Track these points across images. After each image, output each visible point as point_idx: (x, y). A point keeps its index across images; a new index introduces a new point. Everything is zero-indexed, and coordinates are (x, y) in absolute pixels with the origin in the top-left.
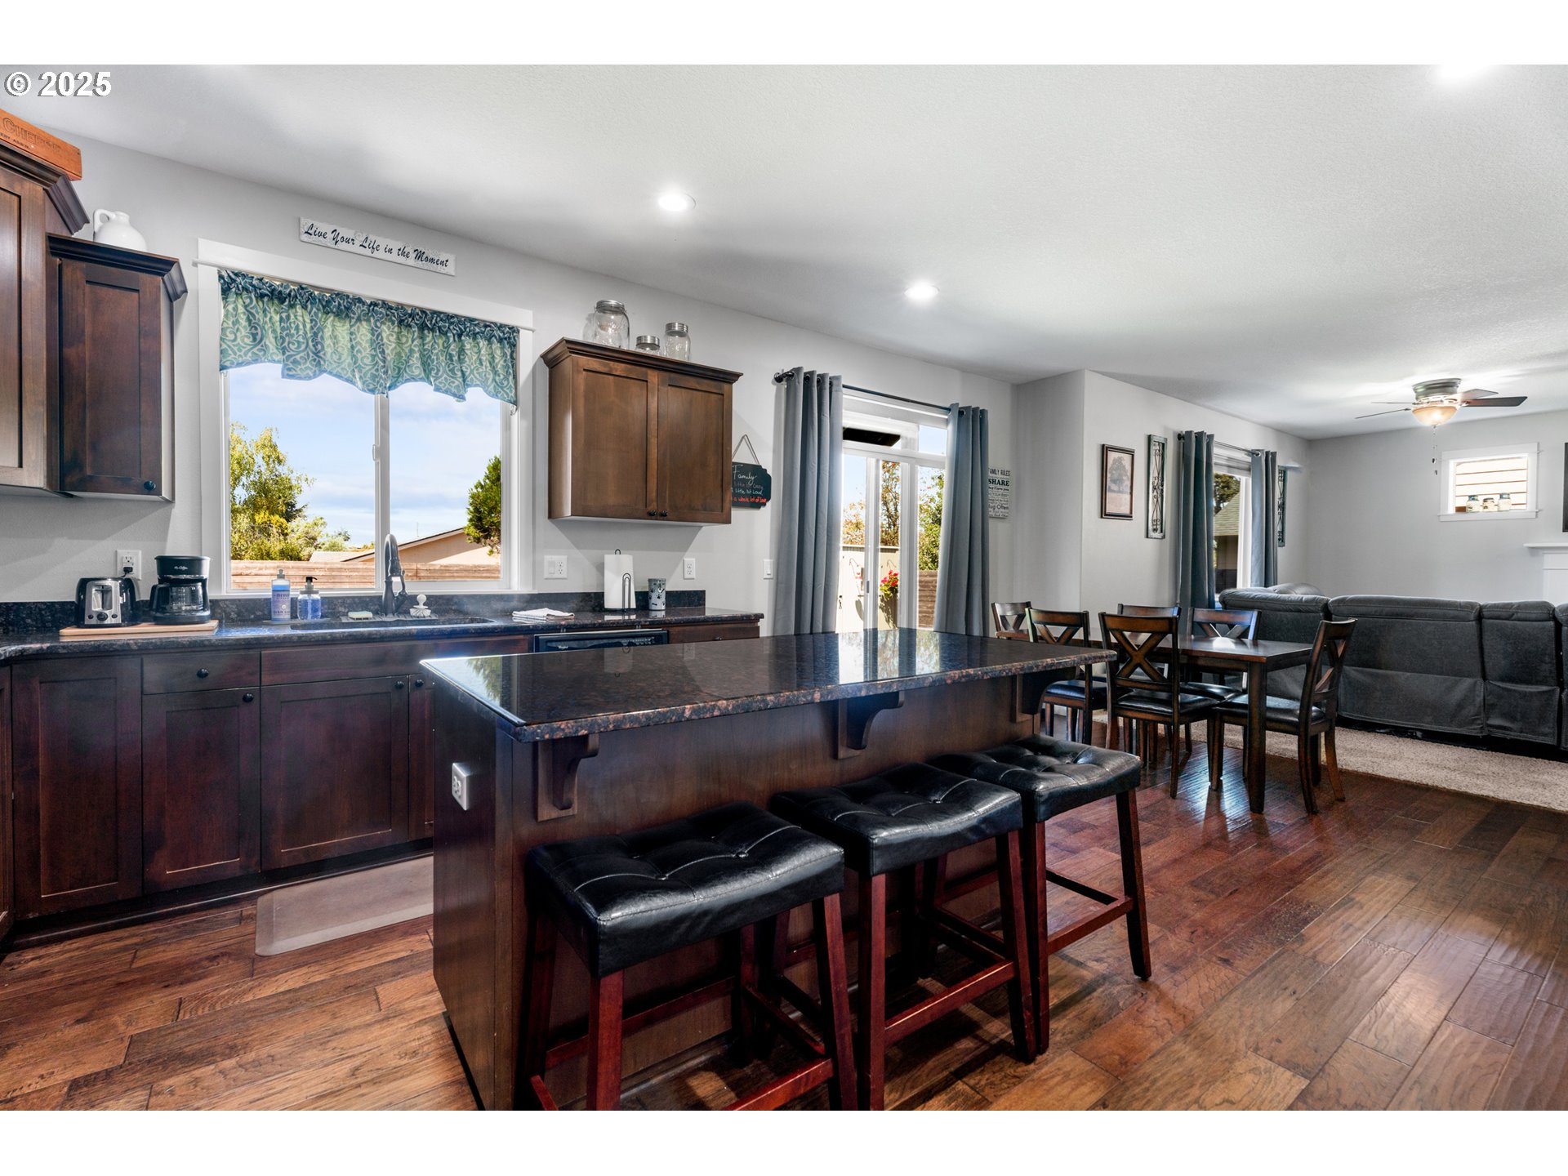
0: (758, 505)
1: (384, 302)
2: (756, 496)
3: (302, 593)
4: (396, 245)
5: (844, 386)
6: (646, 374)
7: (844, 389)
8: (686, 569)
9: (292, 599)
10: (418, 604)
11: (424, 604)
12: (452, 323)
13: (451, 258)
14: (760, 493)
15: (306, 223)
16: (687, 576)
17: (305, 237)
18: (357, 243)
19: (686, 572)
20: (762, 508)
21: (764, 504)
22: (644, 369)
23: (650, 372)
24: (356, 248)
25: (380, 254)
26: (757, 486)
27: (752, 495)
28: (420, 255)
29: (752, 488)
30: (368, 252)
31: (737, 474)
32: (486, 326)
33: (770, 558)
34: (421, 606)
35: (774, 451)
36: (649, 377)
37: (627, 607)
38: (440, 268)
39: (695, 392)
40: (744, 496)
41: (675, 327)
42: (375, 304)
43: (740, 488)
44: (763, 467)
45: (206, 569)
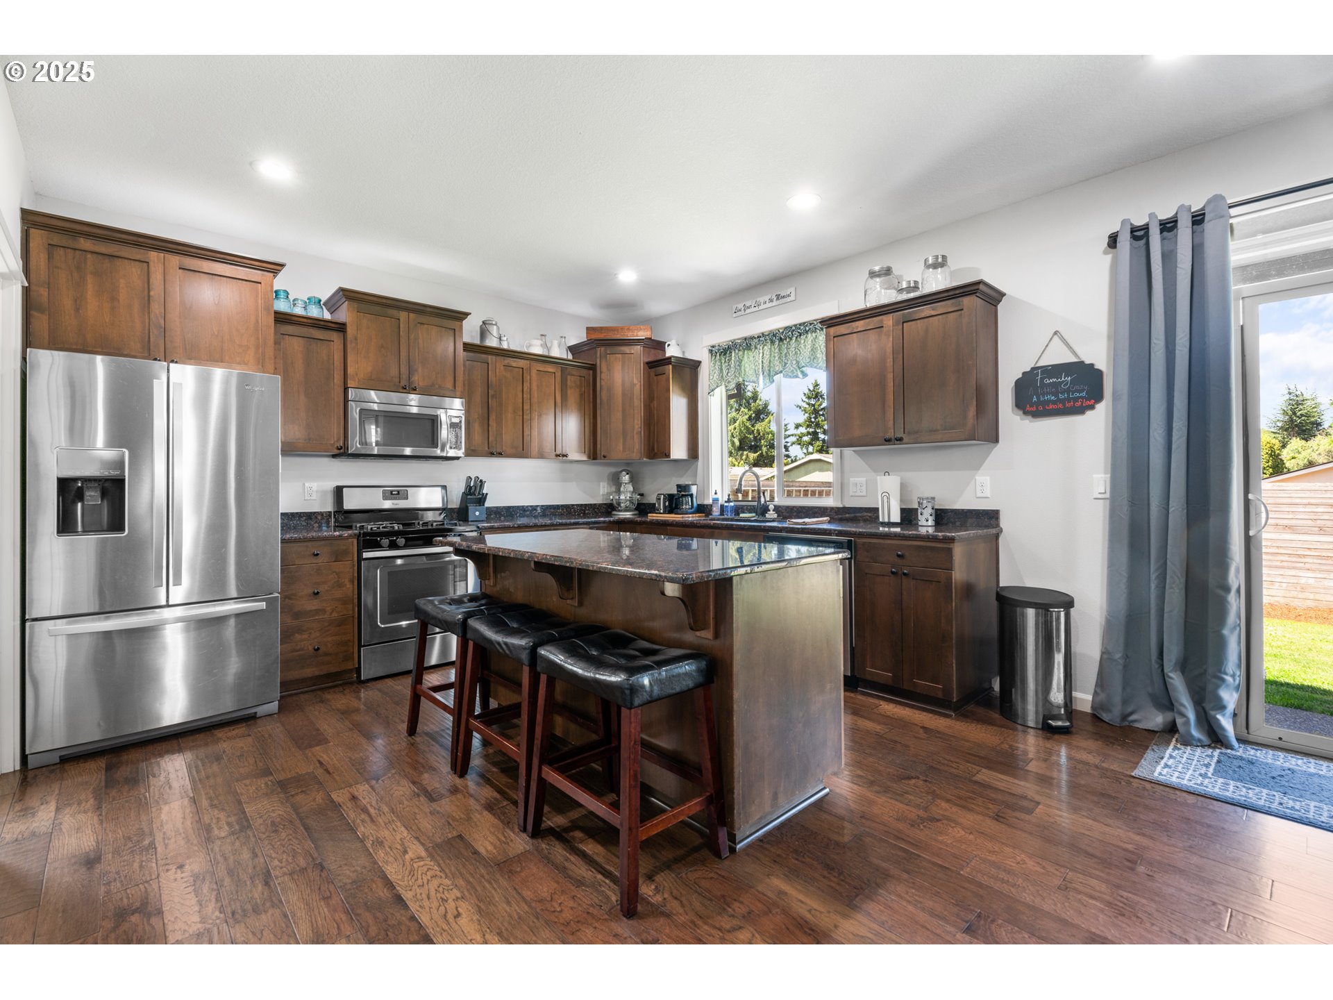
0: (1081, 411)
1: (763, 334)
2: (1076, 399)
3: (726, 502)
4: (767, 298)
6: (882, 321)
8: (978, 488)
9: (721, 505)
10: (769, 511)
11: (773, 511)
12: (794, 331)
13: (792, 290)
14: (1084, 394)
15: (734, 307)
16: (979, 494)
17: (735, 315)
18: (753, 306)
19: (978, 490)
20: (1089, 413)
21: (1092, 407)
22: (880, 317)
23: (884, 317)
24: (753, 309)
25: (762, 307)
26: (1077, 387)
27: (1069, 400)
28: (778, 297)
29: (1068, 391)
30: (756, 309)
31: (1042, 379)
32: (811, 324)
33: (1105, 473)
34: (771, 512)
35: (1109, 337)
36: (885, 322)
37: (886, 520)
38: (788, 299)
39: (931, 319)
40: (1054, 402)
42: (759, 337)
43: (1048, 394)
44: (1088, 362)
45: (694, 490)
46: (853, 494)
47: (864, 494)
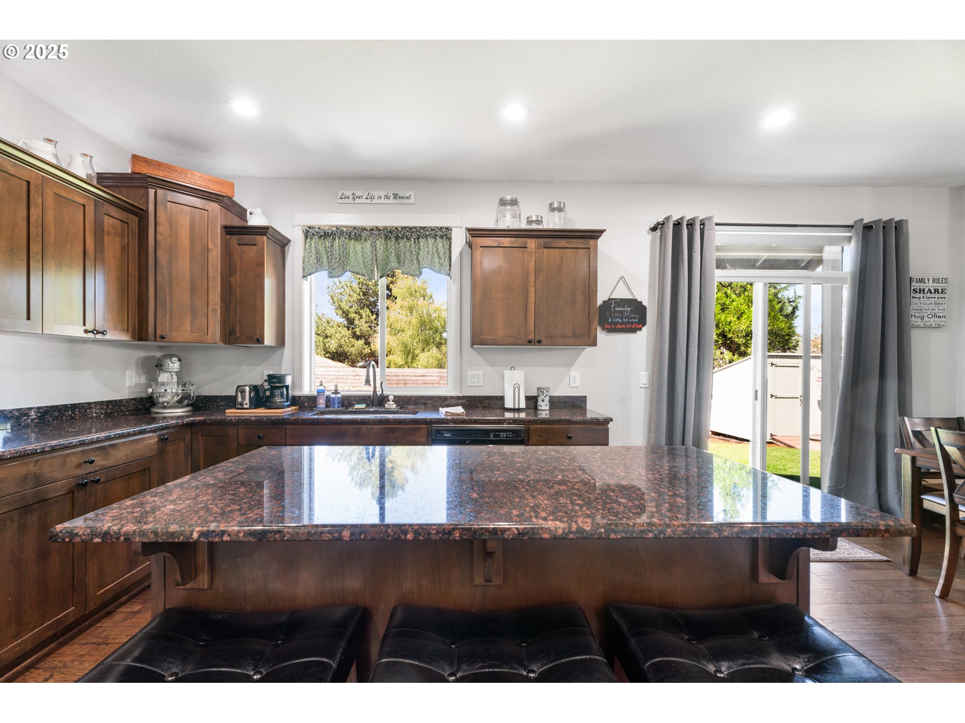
0: (634, 331)
1: (377, 228)
2: (632, 323)
3: (333, 393)
4: (383, 194)
5: (717, 224)
6: (526, 243)
7: (718, 227)
8: (572, 380)
9: (327, 397)
10: (389, 401)
11: (393, 401)
12: (413, 232)
13: (412, 193)
14: (636, 320)
15: (340, 193)
16: (572, 385)
17: (340, 201)
18: (364, 197)
19: (571, 382)
20: (638, 333)
21: (640, 329)
22: (524, 239)
23: (528, 240)
24: (364, 200)
25: (376, 201)
26: (633, 315)
27: (629, 323)
28: (396, 196)
29: (628, 317)
30: (369, 201)
31: (614, 307)
32: (432, 230)
33: (646, 371)
34: (391, 402)
35: (650, 287)
36: (528, 244)
37: (517, 407)
38: (407, 201)
39: (565, 250)
40: (621, 324)
41: (554, 205)
42: (372, 230)
43: (617, 317)
44: (639, 300)
45: (289, 381)
46: (471, 385)
47: (481, 384)
